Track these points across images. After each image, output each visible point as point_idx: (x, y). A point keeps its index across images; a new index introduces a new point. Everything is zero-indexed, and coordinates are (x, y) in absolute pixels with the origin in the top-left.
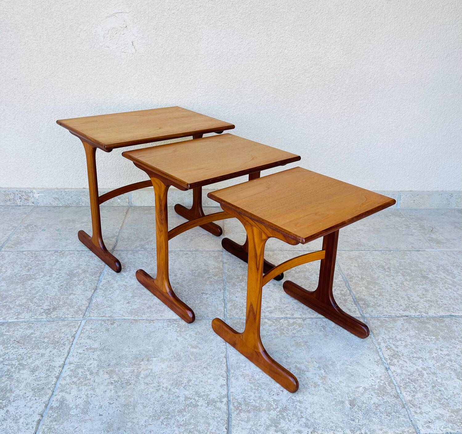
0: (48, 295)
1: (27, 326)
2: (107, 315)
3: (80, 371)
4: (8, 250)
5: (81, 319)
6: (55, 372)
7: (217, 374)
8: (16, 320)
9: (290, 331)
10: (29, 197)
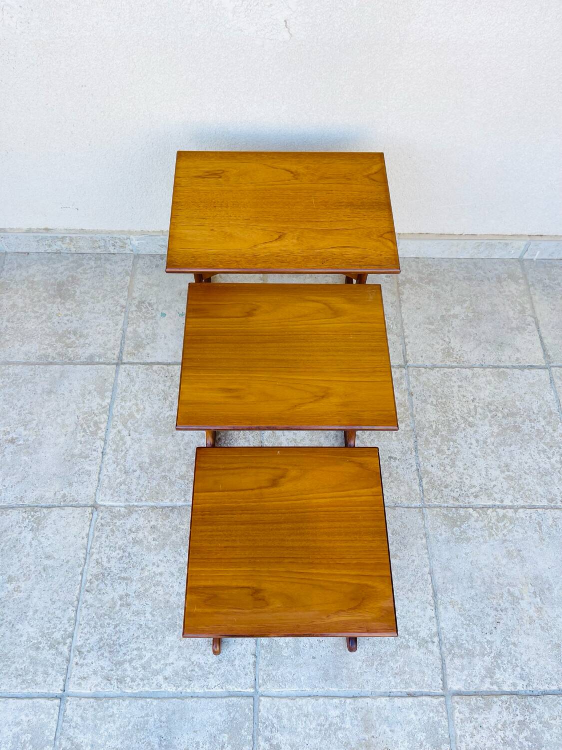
4: (131, 361)
7: (424, 600)
9: (500, 530)
10: (126, 244)
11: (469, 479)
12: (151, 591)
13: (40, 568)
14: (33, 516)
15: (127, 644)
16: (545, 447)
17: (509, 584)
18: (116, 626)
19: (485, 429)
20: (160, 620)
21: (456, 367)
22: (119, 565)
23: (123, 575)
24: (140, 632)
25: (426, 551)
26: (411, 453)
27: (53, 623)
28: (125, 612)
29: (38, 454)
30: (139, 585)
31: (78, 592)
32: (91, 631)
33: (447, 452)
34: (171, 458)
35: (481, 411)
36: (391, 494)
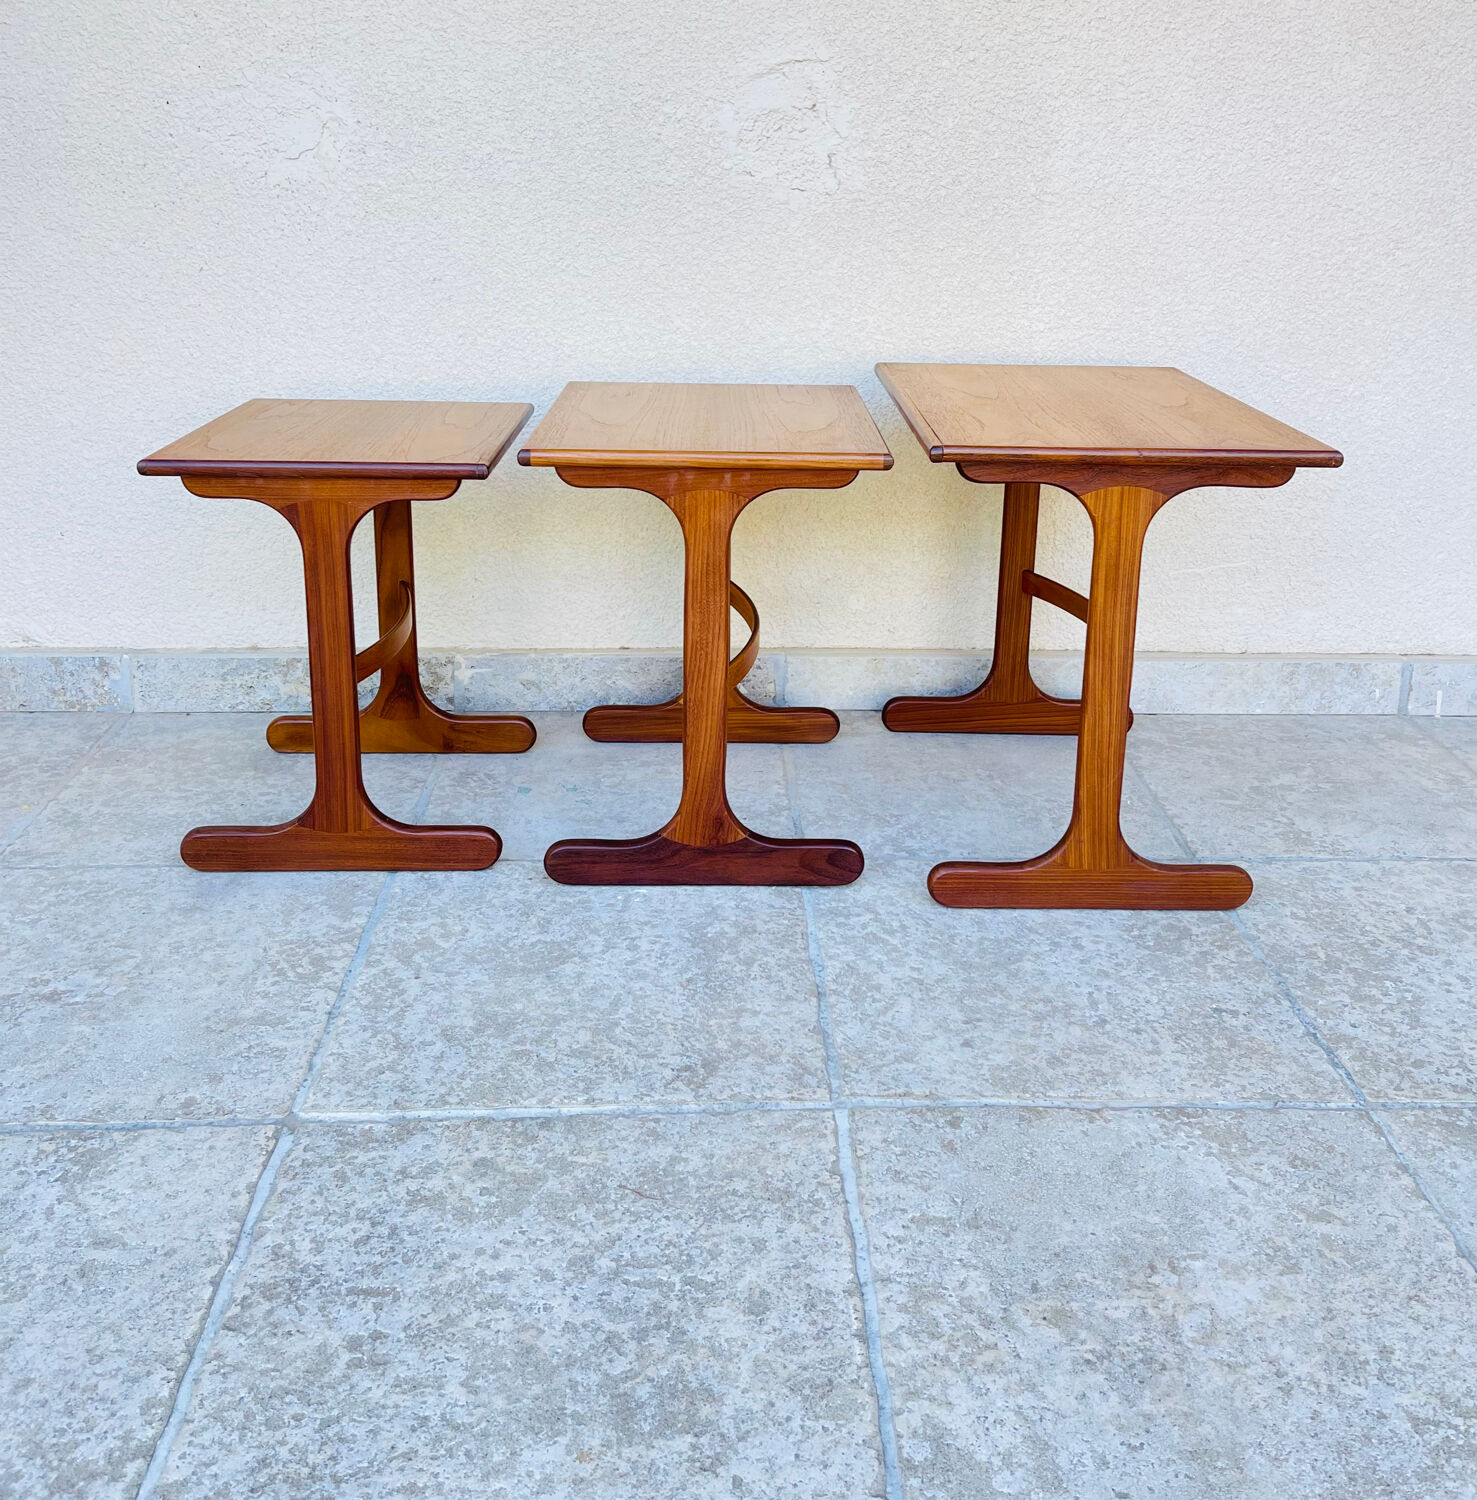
2: (917, 1091)
3: (937, 1310)
5: (828, 1105)
6: (843, 1317)
8: (587, 1109)
10: (440, 679)
12: (470, 1322)
13: (70, 1270)
14: (70, 1150)
15: (367, 1477)
18: (326, 1424)
20: (499, 1402)
21: (1331, 860)
22: (355, 1259)
23: (365, 1283)
24: (418, 1441)
25: (1424, 1203)
26: (1278, 1003)
27: (82, 1415)
28: (367, 1384)
29: (126, 1019)
30: (425, 1308)
31: (192, 1329)
32: (227, 1441)
33: (1386, 1000)
34: (543, 1018)
35: (1442, 928)
36: (1252, 1081)
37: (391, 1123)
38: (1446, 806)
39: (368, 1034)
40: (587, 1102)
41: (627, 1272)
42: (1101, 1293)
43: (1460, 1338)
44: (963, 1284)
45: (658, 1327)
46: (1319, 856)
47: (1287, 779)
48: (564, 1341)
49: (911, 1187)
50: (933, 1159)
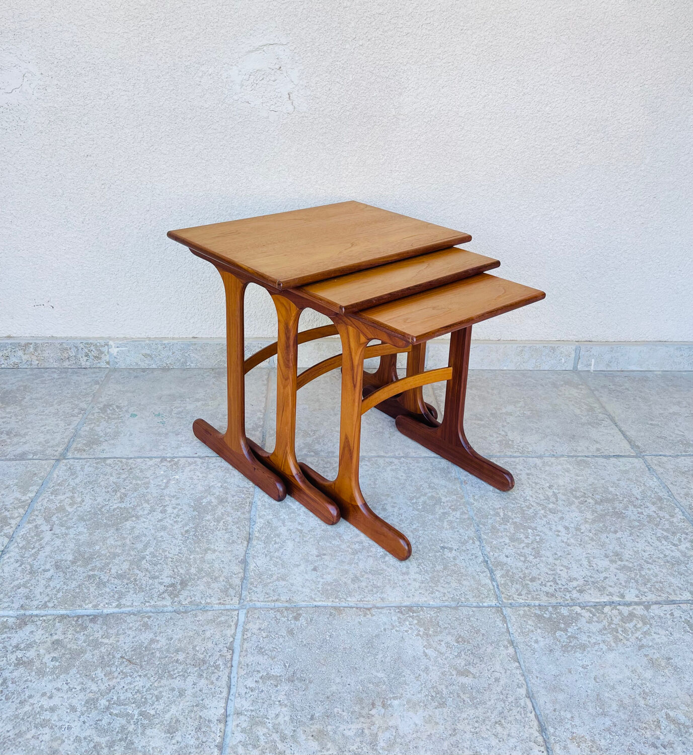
0: (167, 553)
1: (139, 623)
2: (283, 598)
3: (261, 731)
4: (78, 456)
5: (237, 606)
6: (213, 735)
7: (524, 737)
8: (117, 610)
9: (629, 633)
10: (102, 353)
11: (566, 570)
16: (665, 534)
17: (664, 706)
19: (574, 516)
21: (519, 457)
25: (517, 664)
26: (474, 543)
30: (10, 727)
33: (526, 541)
34: (108, 554)
35: (564, 497)
36: (450, 590)
37: (17, 618)
38: (583, 424)
39: (18, 564)
40: (117, 606)
41: (114, 708)
42: (344, 720)
43: (515, 747)
44: (277, 716)
45: (120, 740)
46: (515, 455)
47: (510, 408)
48: (73, 747)
49: (266, 657)
50: (281, 640)
